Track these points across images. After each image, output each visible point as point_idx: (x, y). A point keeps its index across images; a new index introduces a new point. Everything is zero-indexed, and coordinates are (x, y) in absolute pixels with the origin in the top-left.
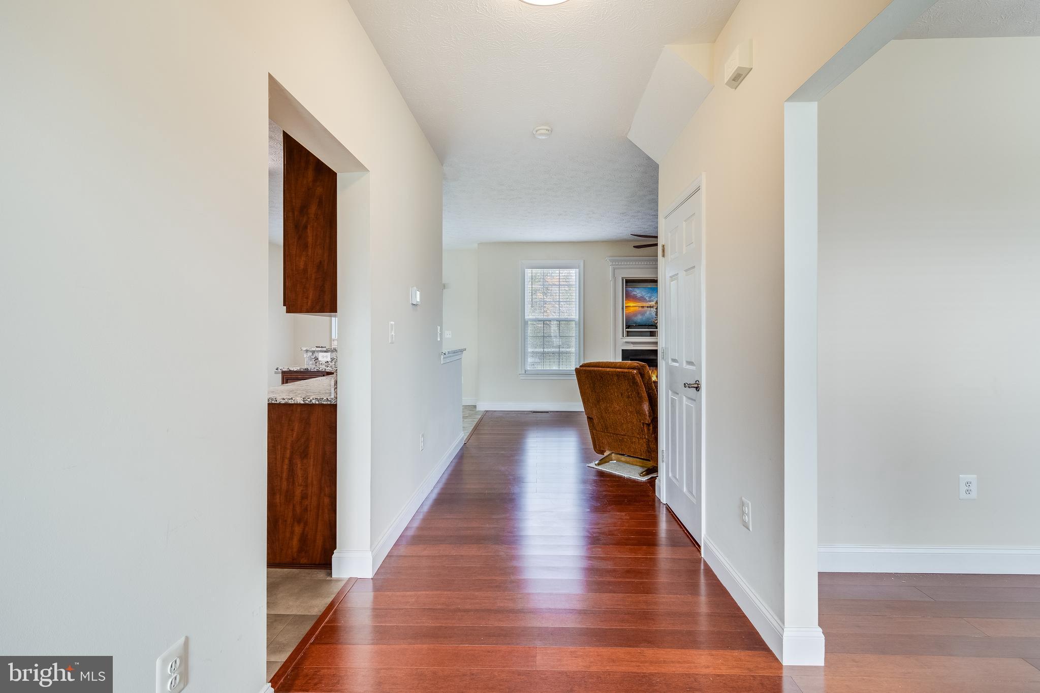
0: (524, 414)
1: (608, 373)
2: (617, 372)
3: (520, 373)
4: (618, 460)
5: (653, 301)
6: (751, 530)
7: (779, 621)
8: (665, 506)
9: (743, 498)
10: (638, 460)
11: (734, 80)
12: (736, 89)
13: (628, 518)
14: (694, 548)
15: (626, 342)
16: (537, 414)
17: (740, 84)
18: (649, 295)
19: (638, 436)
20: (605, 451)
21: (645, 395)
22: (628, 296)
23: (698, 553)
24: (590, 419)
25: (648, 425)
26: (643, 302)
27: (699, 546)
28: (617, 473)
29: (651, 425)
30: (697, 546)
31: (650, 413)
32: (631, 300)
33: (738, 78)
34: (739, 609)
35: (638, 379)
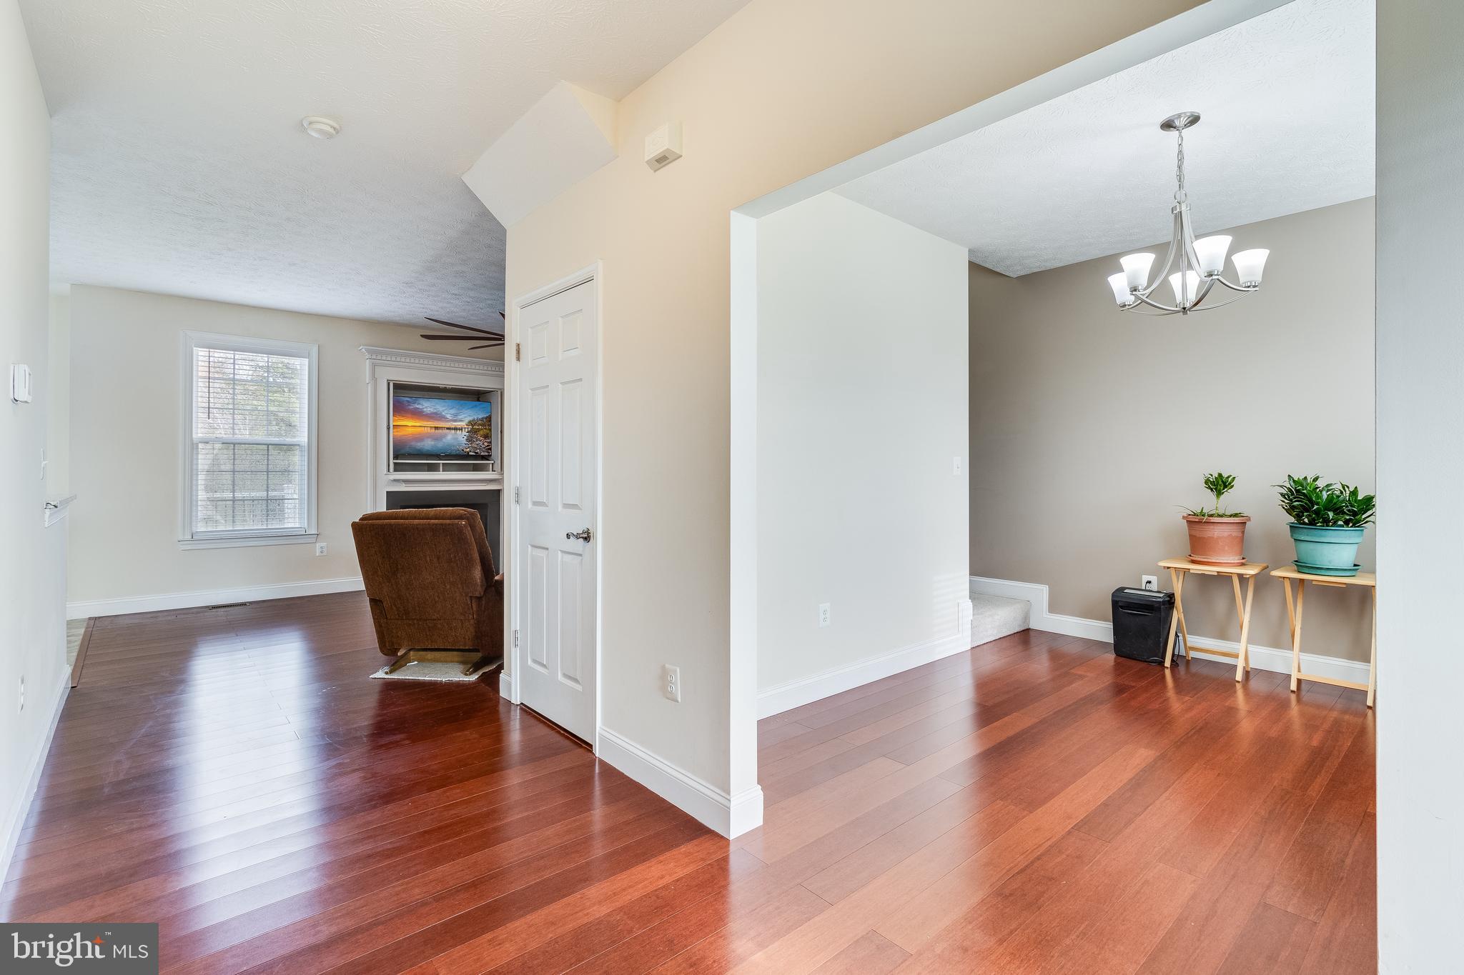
0: (193, 613)
1: (416, 528)
2: (433, 525)
3: (181, 538)
4: (421, 660)
5: (461, 421)
6: (680, 700)
7: (723, 794)
8: (519, 707)
9: (667, 665)
10: (455, 653)
11: (657, 161)
12: (655, 171)
13: (477, 736)
14: (580, 750)
15: (395, 480)
16: (219, 610)
17: (661, 167)
18: (453, 411)
19: (462, 618)
20: (400, 649)
21: (476, 556)
22: (399, 408)
23: (590, 754)
24: (374, 602)
25: (479, 598)
26: (443, 421)
27: (591, 746)
28: (427, 679)
29: (484, 599)
30: (588, 747)
31: (482, 582)
32: (410, 416)
33: (662, 160)
34: (663, 801)
35: (468, 532)
